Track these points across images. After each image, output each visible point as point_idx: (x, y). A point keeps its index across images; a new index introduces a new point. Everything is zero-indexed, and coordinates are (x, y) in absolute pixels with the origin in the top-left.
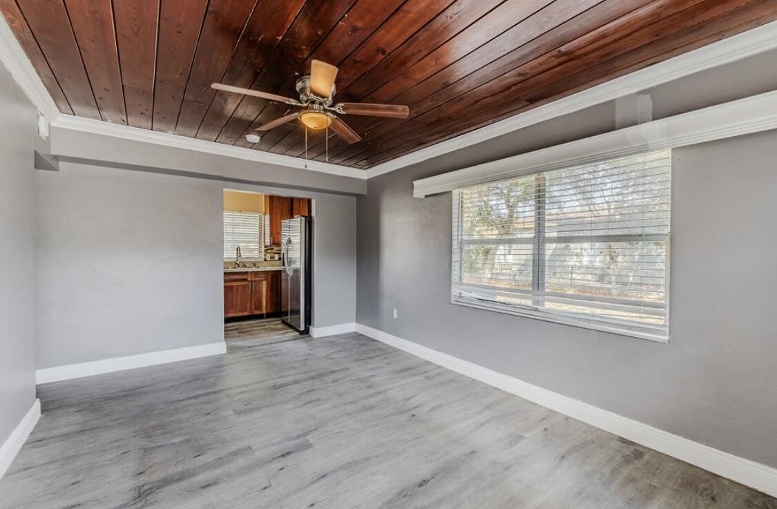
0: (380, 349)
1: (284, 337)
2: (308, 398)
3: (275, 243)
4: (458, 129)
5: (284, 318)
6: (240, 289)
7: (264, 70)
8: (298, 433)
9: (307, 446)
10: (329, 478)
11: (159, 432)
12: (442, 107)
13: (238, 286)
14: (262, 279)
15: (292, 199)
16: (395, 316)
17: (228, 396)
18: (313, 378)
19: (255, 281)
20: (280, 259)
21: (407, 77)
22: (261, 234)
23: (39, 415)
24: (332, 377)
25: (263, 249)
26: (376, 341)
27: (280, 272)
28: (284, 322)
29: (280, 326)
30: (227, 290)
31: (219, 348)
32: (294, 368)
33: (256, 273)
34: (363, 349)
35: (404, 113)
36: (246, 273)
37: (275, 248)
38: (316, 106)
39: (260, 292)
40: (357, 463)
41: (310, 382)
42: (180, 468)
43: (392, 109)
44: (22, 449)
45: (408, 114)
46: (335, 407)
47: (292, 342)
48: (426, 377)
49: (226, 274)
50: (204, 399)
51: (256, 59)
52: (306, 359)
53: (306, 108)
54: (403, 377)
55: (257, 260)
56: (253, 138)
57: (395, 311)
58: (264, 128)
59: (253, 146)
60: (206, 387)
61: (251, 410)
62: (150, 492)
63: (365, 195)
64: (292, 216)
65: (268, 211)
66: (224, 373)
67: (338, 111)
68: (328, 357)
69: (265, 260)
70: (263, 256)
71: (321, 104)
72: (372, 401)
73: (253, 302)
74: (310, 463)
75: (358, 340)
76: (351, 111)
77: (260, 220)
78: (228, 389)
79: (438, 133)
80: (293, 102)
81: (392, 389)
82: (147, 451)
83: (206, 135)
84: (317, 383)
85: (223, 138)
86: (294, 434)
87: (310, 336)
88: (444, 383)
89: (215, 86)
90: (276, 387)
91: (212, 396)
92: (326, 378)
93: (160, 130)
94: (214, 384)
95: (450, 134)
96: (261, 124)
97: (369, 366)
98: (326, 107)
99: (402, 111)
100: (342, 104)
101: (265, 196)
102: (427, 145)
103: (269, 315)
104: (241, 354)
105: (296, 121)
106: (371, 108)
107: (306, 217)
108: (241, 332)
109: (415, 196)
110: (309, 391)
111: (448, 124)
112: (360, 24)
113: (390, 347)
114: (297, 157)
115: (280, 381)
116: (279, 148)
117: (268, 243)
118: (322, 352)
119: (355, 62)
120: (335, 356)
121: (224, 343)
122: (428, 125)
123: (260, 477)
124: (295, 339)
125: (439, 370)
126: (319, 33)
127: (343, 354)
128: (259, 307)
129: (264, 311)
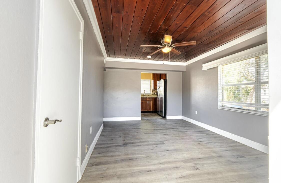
0: (190, 125)
1: (157, 118)
2: (164, 133)
3: (155, 89)
4: (219, 44)
5: (158, 113)
6: (145, 103)
7: (152, 39)
8: (161, 140)
9: (164, 144)
10: (169, 151)
11: (127, 134)
12: (210, 38)
13: (144, 102)
14: (151, 100)
15: (160, 74)
16: (196, 113)
17: (142, 130)
18: (166, 129)
19: (149, 101)
20: (157, 94)
21: (195, 32)
22: (151, 86)
23: (103, 127)
24: (172, 130)
25: (151, 91)
26: (189, 122)
27: (157, 98)
28: (158, 114)
29: (157, 115)
30: (142, 103)
31: (139, 118)
32: (160, 126)
33: (149, 98)
34: (184, 124)
35: (195, 43)
36: (147, 98)
37: (155, 91)
38: (166, 46)
39: (151, 104)
40: (178, 150)
41: (165, 130)
42: (132, 141)
43: (190, 43)
44: (101, 132)
45: (196, 43)
46: (172, 137)
47: (160, 119)
48: (207, 135)
49: (141, 98)
50: (136, 129)
51: (150, 37)
52: (164, 124)
53: (164, 47)
54: (197, 133)
55: (150, 94)
56: (149, 57)
57: (196, 112)
58: (152, 54)
59: (149, 59)
60: (136, 127)
61: (148, 134)
62: (126, 144)
63: (185, 71)
64: (160, 80)
65: (153, 78)
66: (141, 125)
67: (173, 46)
68: (171, 125)
69: (152, 94)
70: (151, 93)
71: (168, 45)
72: (185, 137)
73: (148, 107)
74: (164, 147)
75: (183, 121)
76: (177, 46)
77: (151, 82)
78: (142, 128)
79: (211, 46)
80: (160, 46)
81: (192, 136)
82: (125, 137)
83: (137, 58)
84: (167, 131)
85: (141, 58)
86: (160, 141)
87: (166, 119)
88: (214, 137)
89: (141, 46)
90: (155, 130)
91: (138, 129)
92: (171, 130)
93: (127, 58)
94: (139, 127)
95: (216, 46)
96: (151, 53)
97: (186, 129)
98: (169, 46)
99: (194, 43)
100: (174, 44)
101: (152, 74)
102: (207, 51)
103: (153, 112)
104: (145, 121)
105: (161, 51)
106: (184, 44)
107: (165, 80)
108: (145, 116)
109: (203, 70)
110: (165, 132)
111: (214, 43)
112: (178, 23)
113: (194, 124)
114: (162, 61)
115: (156, 129)
116: (156, 59)
117: (153, 89)
118: (169, 123)
119: (177, 32)
120: (174, 125)
121: (141, 117)
122: (206, 44)
123: (151, 147)
124: (161, 119)
125: (213, 134)
126: (167, 27)
127: (177, 124)
128: (150, 109)
129: (152, 110)
